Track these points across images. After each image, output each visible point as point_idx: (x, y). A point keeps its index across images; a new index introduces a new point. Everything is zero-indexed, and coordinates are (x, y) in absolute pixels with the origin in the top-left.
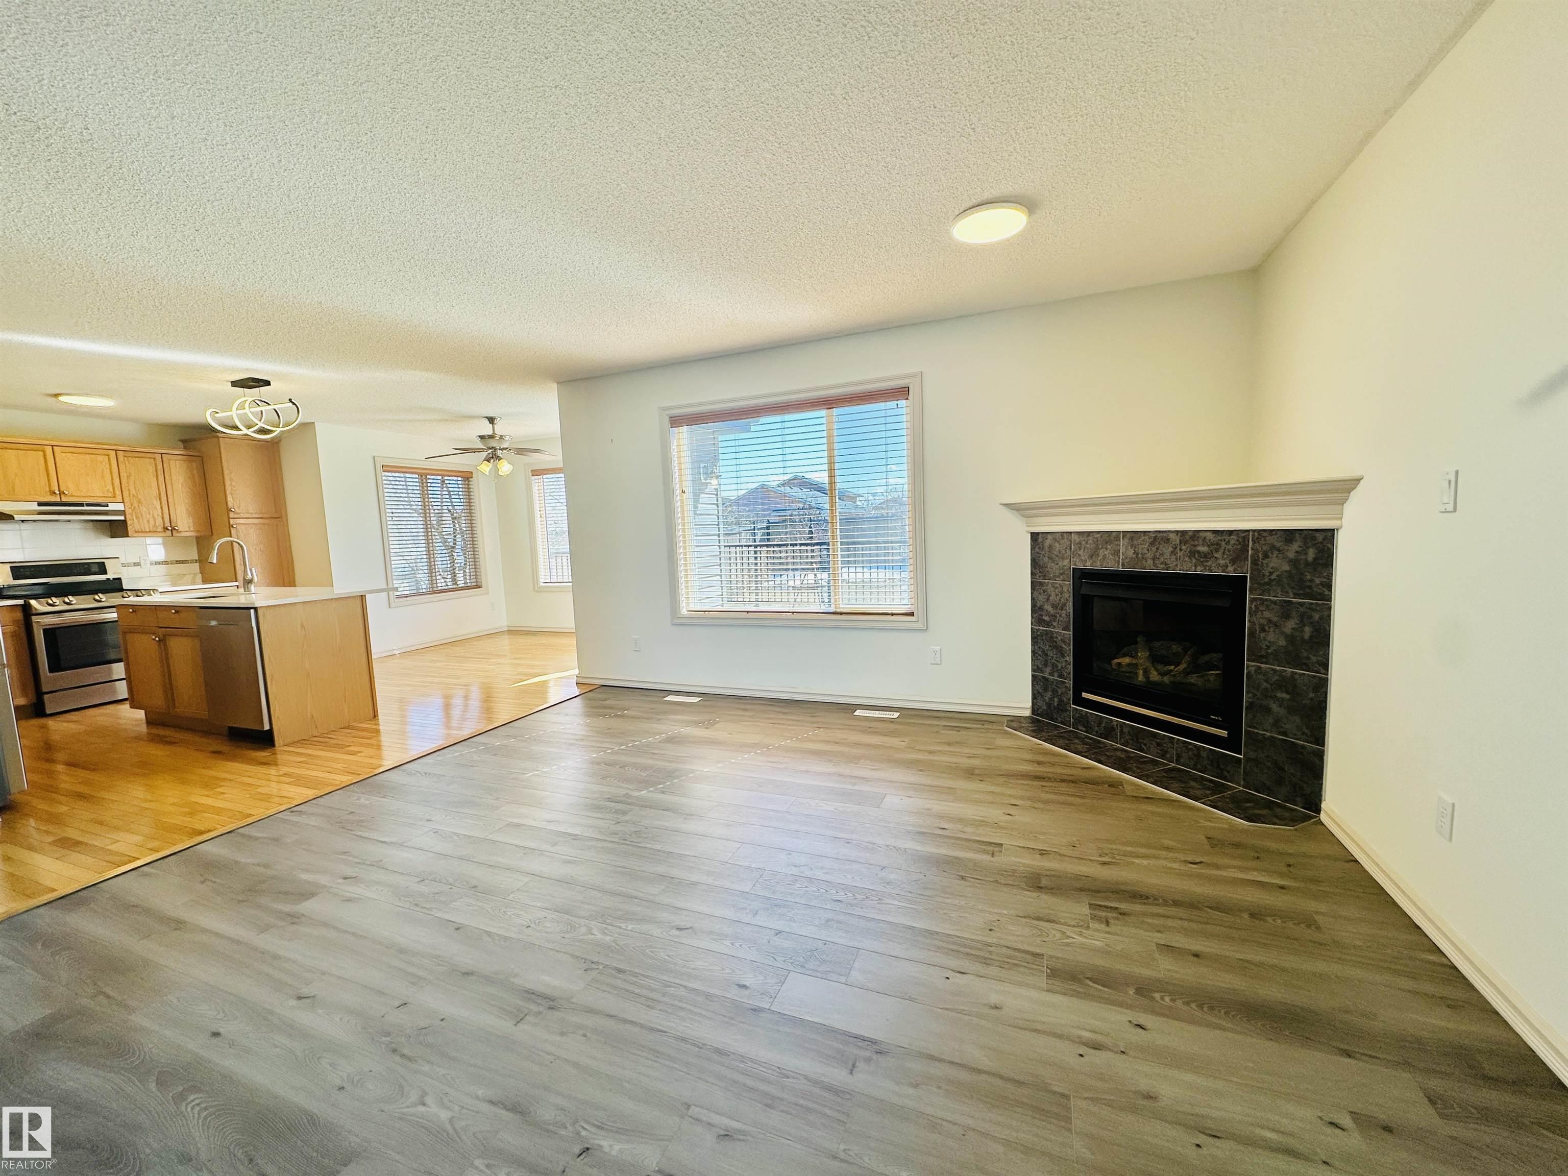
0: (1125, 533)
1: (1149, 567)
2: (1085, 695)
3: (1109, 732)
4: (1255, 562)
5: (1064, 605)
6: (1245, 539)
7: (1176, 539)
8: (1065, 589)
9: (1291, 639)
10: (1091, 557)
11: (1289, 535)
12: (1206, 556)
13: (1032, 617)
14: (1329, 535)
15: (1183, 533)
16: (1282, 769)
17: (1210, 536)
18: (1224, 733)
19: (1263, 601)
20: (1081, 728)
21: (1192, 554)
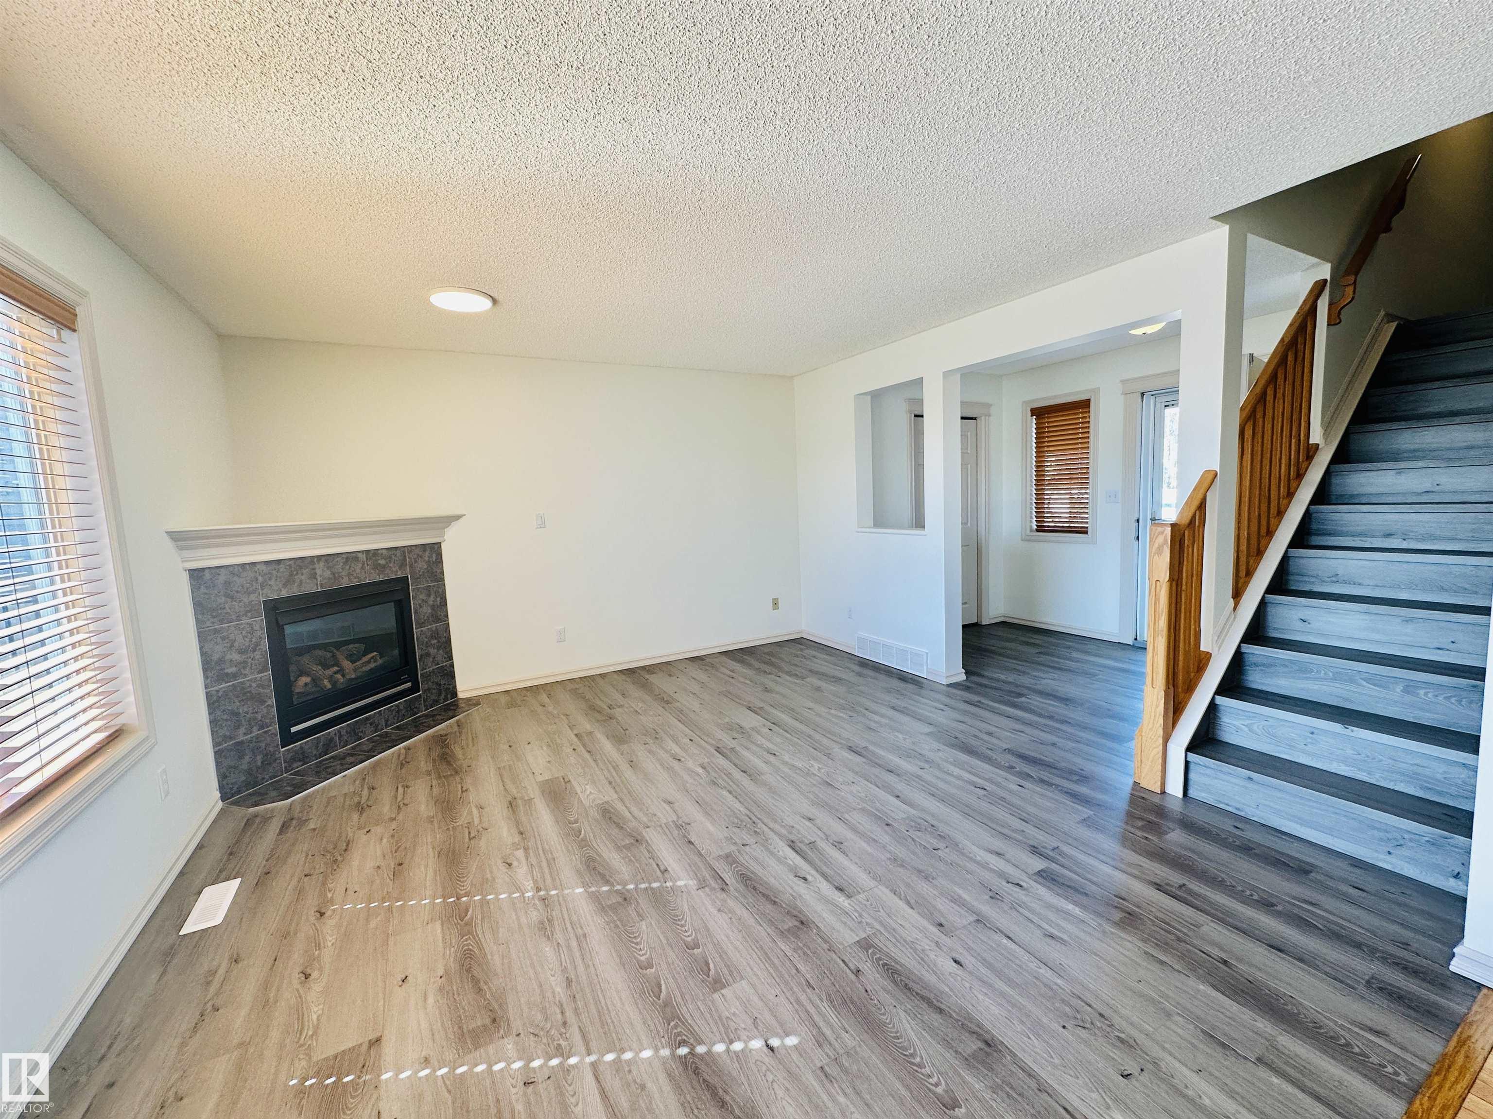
0: (319, 558)
1: (345, 583)
2: (294, 729)
3: (329, 745)
4: (411, 566)
5: (257, 644)
6: (404, 552)
7: (363, 557)
8: (257, 627)
9: (433, 607)
10: (285, 585)
11: (424, 546)
12: (384, 567)
13: (206, 677)
14: (439, 544)
15: (367, 552)
16: (440, 685)
17: (384, 552)
18: (409, 684)
19: (418, 589)
20: (295, 765)
21: (376, 567)
